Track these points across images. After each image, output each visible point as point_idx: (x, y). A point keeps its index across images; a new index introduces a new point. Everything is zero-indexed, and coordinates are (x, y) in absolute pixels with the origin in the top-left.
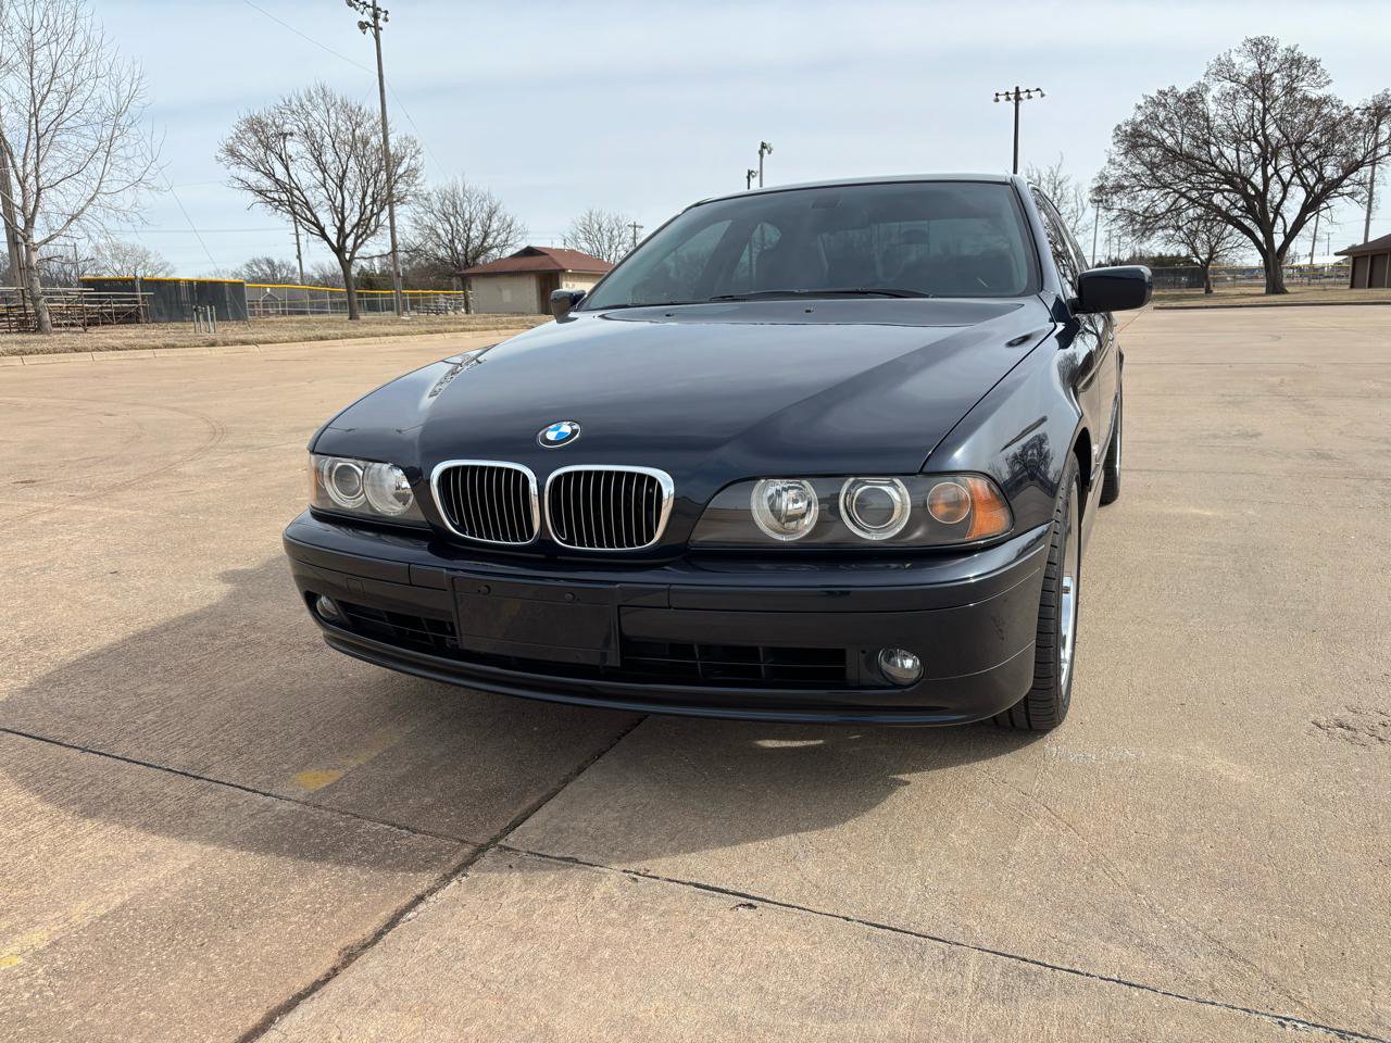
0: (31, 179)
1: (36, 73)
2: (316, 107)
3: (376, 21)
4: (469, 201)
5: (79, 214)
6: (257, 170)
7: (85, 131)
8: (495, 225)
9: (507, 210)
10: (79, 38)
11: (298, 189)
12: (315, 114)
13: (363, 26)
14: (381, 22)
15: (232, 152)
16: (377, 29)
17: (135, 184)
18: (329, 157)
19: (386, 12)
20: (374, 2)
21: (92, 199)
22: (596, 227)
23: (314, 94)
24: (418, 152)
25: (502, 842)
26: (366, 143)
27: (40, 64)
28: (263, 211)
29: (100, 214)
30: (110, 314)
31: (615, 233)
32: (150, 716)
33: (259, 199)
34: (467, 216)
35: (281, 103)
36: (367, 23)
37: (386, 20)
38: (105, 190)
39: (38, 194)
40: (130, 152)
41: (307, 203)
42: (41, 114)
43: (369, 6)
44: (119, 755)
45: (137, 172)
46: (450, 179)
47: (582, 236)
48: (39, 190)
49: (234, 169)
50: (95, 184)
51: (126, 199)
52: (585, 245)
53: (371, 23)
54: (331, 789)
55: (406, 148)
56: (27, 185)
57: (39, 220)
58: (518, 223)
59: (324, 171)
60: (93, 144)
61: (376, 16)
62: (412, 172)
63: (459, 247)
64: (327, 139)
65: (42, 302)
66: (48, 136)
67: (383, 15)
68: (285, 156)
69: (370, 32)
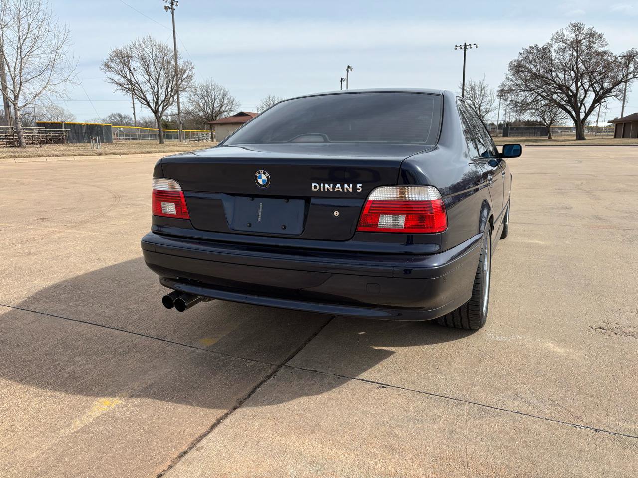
0: (18, 77)
1: (21, 29)
2: (147, 46)
3: (172, 6)
4: (214, 90)
5: (39, 94)
6: (119, 74)
7: (42, 56)
8: (226, 101)
9: (231, 94)
10: (41, 14)
11: (137, 84)
12: (146, 49)
13: (166, 8)
14: (175, 7)
15: (107, 66)
16: (173, 9)
17: (65, 81)
18: (152, 69)
19: (177, 2)
21: (45, 87)
23: (146, 40)
24: (193, 68)
25: (286, 365)
26: (169, 63)
27: (23, 25)
28: (121, 93)
29: (49, 94)
30: (50, 139)
32: (136, 317)
33: (119, 87)
34: (213, 97)
35: (131, 44)
36: (169, 7)
37: (177, 6)
38: (51, 83)
39: (21, 84)
40: (63, 66)
41: (141, 90)
42: (23, 48)
44: (130, 331)
45: (66, 75)
46: (206, 80)
47: (265, 106)
48: (21, 82)
49: (108, 73)
50: (47, 80)
51: (60, 87)
53: (170, 7)
54: (215, 345)
55: (187, 66)
56: (16, 80)
57: (21, 96)
58: (236, 100)
59: (149, 75)
60: (47, 62)
61: (172, 4)
62: (190, 77)
63: (209, 111)
64: (151, 61)
65: (22, 134)
66: (26, 58)
67: (175, 4)
68: (132, 69)
69: (170, 11)
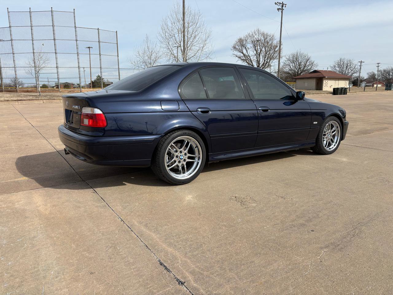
2: (256, 35)
3: (282, 8)
4: (301, 57)
6: (240, 52)
8: (308, 64)
9: (313, 59)
11: (249, 56)
12: (255, 36)
13: (278, 9)
14: (284, 8)
15: (234, 48)
16: (282, 9)
19: (286, 5)
20: (283, 2)
22: (342, 63)
23: (256, 31)
26: (268, 43)
31: (349, 65)
34: (300, 61)
35: (247, 34)
36: (280, 8)
37: (286, 7)
41: (251, 60)
47: (337, 66)
48: (186, 60)
49: (234, 52)
50: (198, 58)
52: (338, 69)
53: (281, 8)
55: (278, 43)
58: (315, 63)
60: (198, 48)
61: (282, 6)
63: (296, 70)
66: (190, 47)
67: (284, 6)
68: (247, 48)
69: (280, 11)
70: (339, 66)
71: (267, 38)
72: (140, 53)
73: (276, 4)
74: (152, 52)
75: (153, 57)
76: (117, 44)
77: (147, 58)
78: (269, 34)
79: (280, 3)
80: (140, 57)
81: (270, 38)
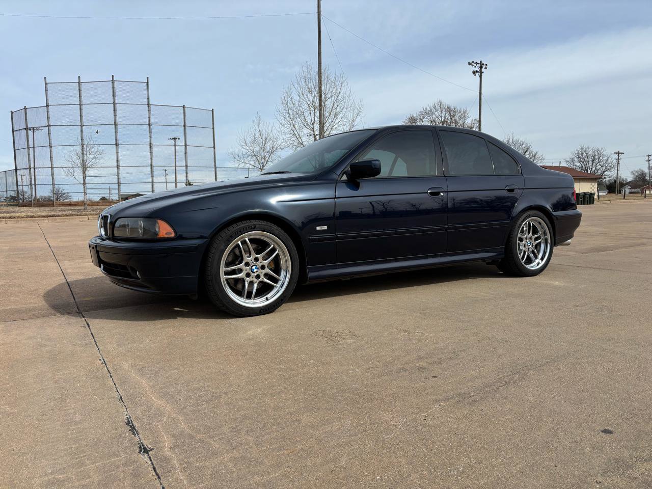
2: (436, 111)
3: (481, 70)
4: (515, 145)
13: (474, 73)
14: (483, 70)
16: (481, 73)
19: (486, 65)
20: (481, 62)
22: (585, 154)
23: (436, 105)
26: (456, 123)
31: (596, 157)
35: (423, 110)
36: (477, 71)
37: (486, 68)
43: (478, 64)
47: (576, 159)
52: (578, 164)
53: (478, 71)
55: (474, 124)
61: (481, 67)
67: (484, 67)
69: (477, 75)
70: (580, 158)
71: (454, 116)
72: (247, 141)
73: (470, 64)
74: (266, 139)
75: (268, 147)
76: (213, 128)
77: (257, 149)
78: (458, 108)
79: (476, 63)
80: (248, 148)
81: (460, 114)
